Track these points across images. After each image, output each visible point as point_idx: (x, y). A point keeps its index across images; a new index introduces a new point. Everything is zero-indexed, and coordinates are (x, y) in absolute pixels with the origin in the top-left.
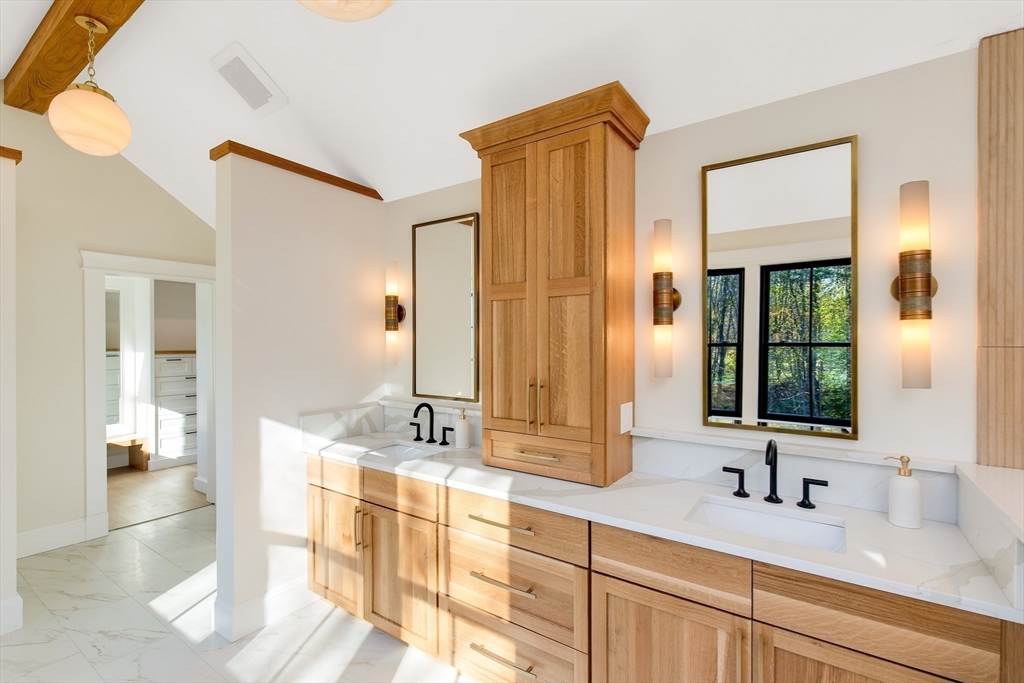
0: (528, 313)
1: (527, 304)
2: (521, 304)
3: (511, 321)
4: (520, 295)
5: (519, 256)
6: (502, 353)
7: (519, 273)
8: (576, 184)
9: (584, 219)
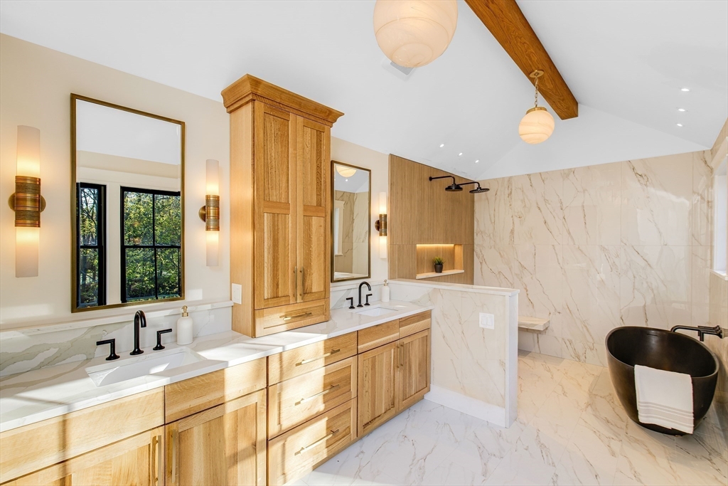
0: (290, 225)
1: (290, 218)
2: (285, 217)
3: (278, 229)
4: (284, 212)
5: (284, 185)
6: (271, 252)
7: (283, 196)
8: (317, 153)
9: (321, 175)
